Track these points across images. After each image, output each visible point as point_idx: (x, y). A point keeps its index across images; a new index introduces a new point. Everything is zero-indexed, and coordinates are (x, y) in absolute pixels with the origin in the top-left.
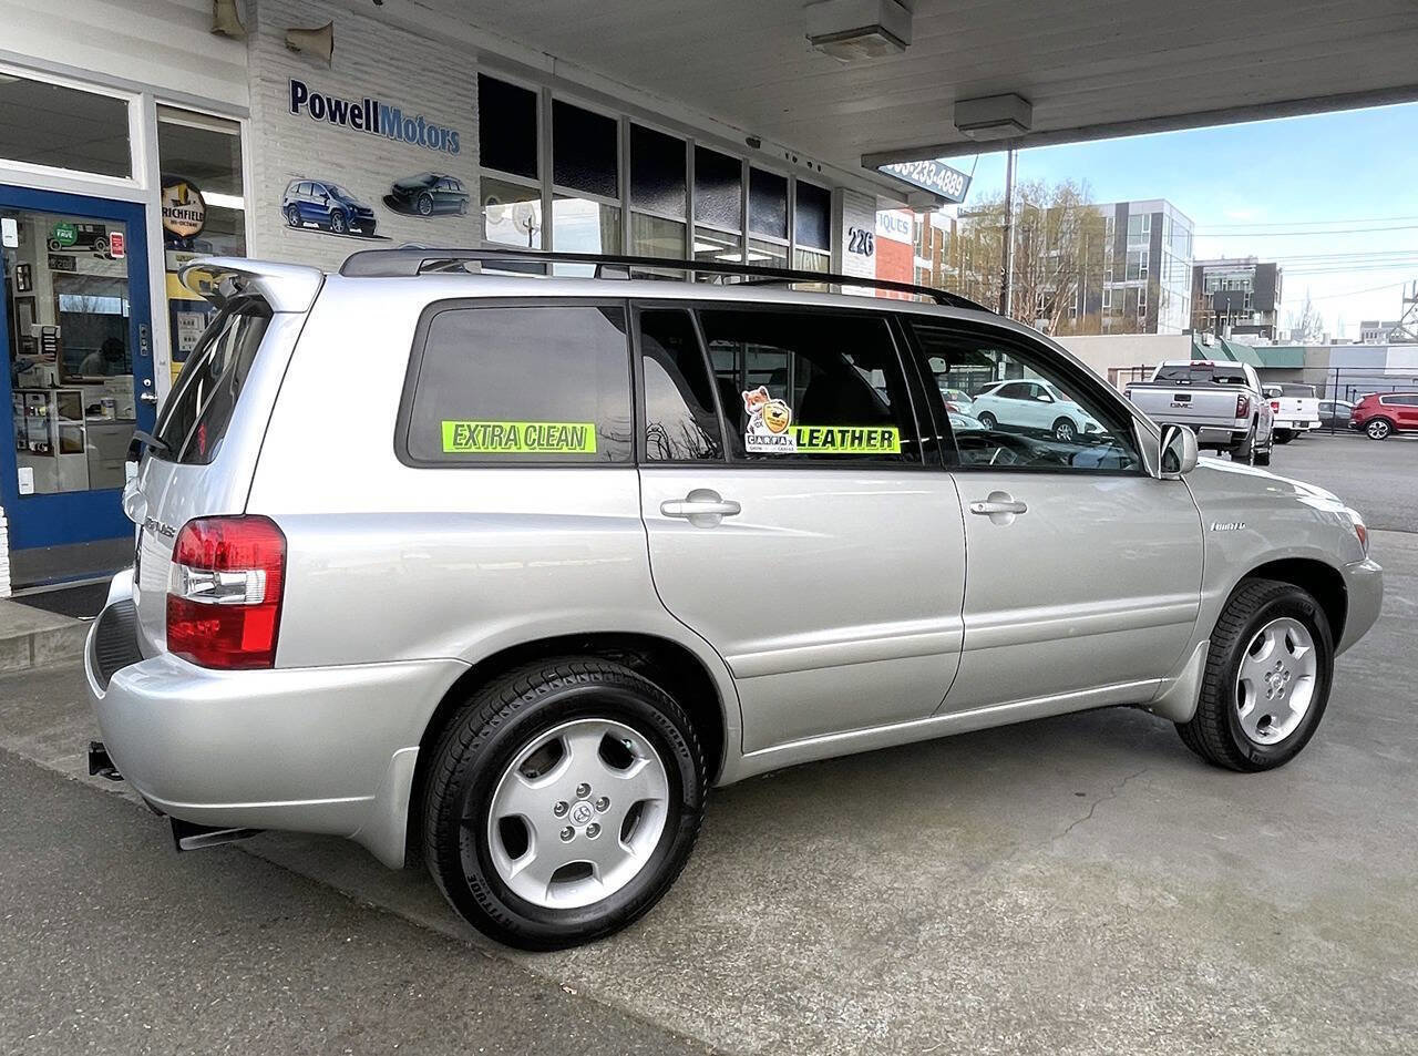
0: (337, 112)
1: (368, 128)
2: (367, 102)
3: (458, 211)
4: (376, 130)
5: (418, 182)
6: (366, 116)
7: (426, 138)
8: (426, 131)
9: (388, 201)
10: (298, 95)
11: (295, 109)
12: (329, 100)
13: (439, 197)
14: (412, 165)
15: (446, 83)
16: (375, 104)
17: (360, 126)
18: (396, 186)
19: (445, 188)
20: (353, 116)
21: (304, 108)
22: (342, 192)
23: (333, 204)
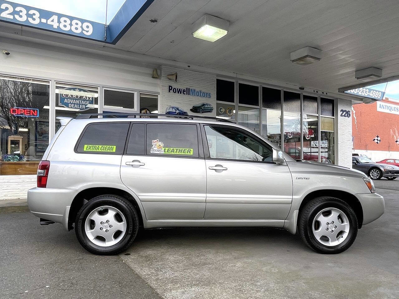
0: (179, 91)
1: (187, 94)
2: (187, 88)
3: (210, 112)
4: (189, 94)
5: (199, 105)
6: (187, 91)
7: (202, 95)
8: (202, 94)
9: (191, 110)
10: (170, 88)
11: (169, 92)
12: (177, 89)
13: (205, 109)
14: (198, 101)
15: (207, 82)
16: (189, 89)
17: (185, 94)
18: (193, 107)
19: (206, 106)
20: (183, 92)
21: (171, 91)
22: (180, 109)
23: (177, 112)
